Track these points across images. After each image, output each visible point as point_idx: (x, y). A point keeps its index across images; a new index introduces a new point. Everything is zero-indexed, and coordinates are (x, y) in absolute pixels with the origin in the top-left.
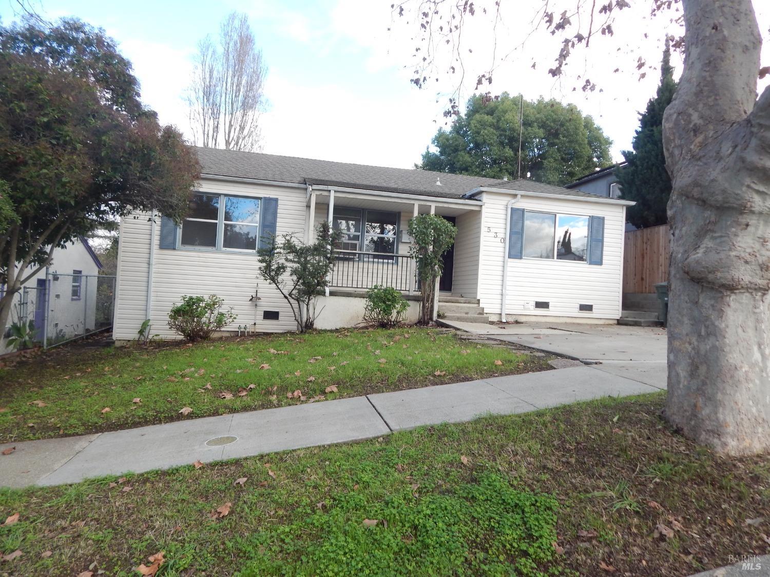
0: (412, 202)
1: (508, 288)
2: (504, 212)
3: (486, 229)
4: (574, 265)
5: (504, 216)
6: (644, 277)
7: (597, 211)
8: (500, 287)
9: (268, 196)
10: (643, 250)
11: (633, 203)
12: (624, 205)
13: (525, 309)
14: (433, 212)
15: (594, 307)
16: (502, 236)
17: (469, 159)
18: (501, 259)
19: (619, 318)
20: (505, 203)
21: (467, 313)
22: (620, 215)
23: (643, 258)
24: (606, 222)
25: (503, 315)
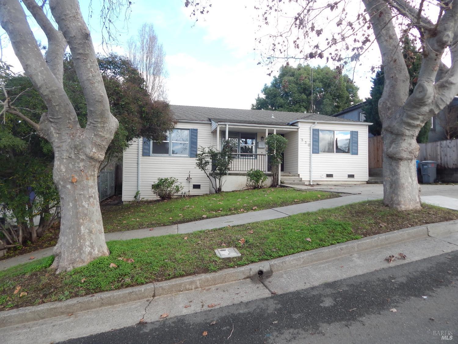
0: (265, 128)
1: (313, 168)
2: (309, 131)
3: (301, 140)
4: (344, 155)
5: (309, 133)
6: (379, 159)
7: (354, 129)
8: (309, 168)
9: (192, 128)
10: (378, 147)
11: (372, 124)
12: (367, 125)
13: (321, 178)
14: (275, 133)
15: (355, 176)
16: (309, 143)
17: (283, 101)
18: (309, 154)
19: (367, 181)
20: (309, 127)
21: (294, 181)
22: (366, 130)
23: (378, 150)
24: (359, 133)
25: (311, 182)
